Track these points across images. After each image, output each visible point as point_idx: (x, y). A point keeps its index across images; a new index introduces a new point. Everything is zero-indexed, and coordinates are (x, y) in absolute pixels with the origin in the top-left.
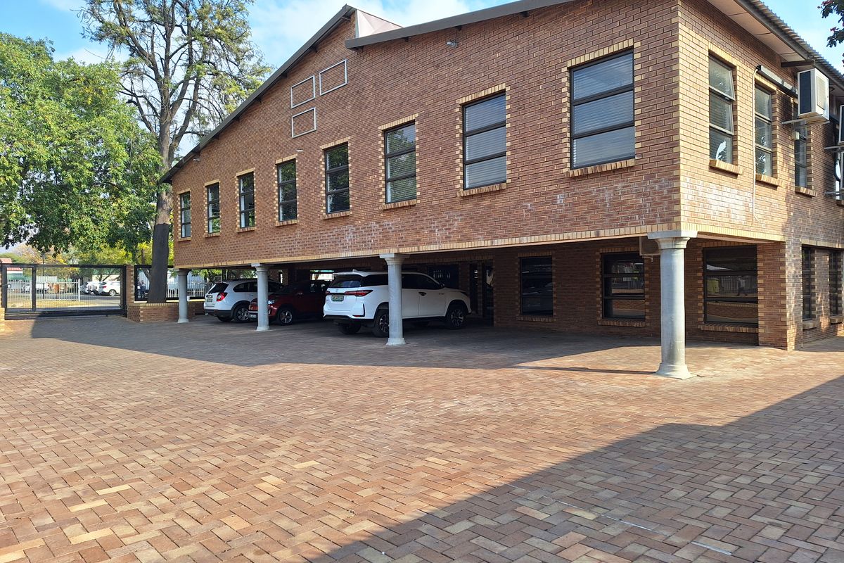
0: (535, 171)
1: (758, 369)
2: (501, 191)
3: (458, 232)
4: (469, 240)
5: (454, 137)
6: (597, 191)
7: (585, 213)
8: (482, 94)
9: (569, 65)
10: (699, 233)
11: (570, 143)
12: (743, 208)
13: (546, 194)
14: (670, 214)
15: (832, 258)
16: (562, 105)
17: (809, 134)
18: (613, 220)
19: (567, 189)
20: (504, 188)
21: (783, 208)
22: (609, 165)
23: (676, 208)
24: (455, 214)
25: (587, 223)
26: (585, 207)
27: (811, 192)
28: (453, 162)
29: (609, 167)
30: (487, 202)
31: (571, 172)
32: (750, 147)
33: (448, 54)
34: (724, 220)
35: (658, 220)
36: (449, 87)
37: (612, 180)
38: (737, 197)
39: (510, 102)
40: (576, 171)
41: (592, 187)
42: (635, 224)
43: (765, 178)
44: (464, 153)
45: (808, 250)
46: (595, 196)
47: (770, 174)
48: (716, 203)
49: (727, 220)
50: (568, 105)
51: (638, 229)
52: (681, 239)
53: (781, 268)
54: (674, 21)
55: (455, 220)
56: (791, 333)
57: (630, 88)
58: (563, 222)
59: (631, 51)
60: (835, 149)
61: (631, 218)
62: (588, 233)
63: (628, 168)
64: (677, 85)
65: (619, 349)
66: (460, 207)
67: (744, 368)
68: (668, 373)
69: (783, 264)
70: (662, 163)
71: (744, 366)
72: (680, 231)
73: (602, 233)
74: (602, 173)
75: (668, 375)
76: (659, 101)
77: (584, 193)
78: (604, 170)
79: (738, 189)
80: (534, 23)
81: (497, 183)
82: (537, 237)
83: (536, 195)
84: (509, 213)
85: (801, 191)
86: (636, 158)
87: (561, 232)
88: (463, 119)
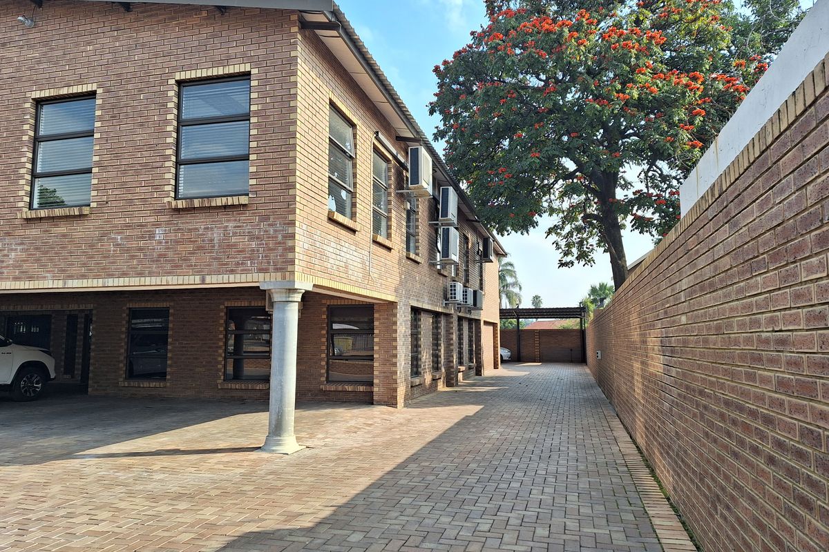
0: (130, 197)
1: (369, 432)
2: (81, 216)
3: (15, 267)
4: (31, 278)
5: (19, 139)
6: (205, 228)
7: (189, 254)
8: (64, 91)
9: (178, 78)
10: (315, 286)
11: (176, 168)
12: (360, 266)
13: (141, 226)
14: (283, 262)
15: (435, 320)
16: (167, 122)
17: (418, 207)
18: (222, 264)
19: (168, 223)
20: (85, 213)
21: (396, 270)
22: (219, 200)
23: (290, 255)
24: (13, 241)
25: (192, 266)
26: (191, 247)
27: (418, 259)
28: (15, 171)
29: (219, 202)
30: (62, 229)
31: (174, 203)
32: (368, 207)
33: (20, 33)
34: (342, 274)
35: (271, 268)
36: (18, 75)
37: (222, 217)
38: (355, 254)
39: (102, 108)
40: (179, 202)
41: (199, 222)
42: (246, 271)
43: (380, 239)
44: (34, 161)
45: (416, 311)
46: (202, 235)
47: (386, 237)
48: (334, 256)
49: (344, 275)
50: (175, 123)
51: (249, 277)
52: (295, 290)
53: (394, 327)
54: (293, 54)
55: (12, 250)
56: (401, 391)
57: (246, 117)
58: (161, 262)
59: (248, 77)
60: (437, 224)
61: (242, 264)
62: (192, 277)
63: (240, 205)
64: (295, 123)
65: (232, 419)
66: (21, 232)
67: (355, 432)
68: (274, 448)
69: (395, 323)
70: (277, 205)
71: (355, 430)
72: (294, 282)
73: (208, 279)
74: (210, 208)
75: (273, 451)
76: (275, 136)
77: (190, 229)
78: (213, 204)
79: (356, 245)
80: (137, 20)
81: (76, 206)
82: (127, 279)
83: (128, 226)
84: (92, 246)
85: (411, 257)
86: (250, 196)
87: (158, 275)
88: (37, 118)
